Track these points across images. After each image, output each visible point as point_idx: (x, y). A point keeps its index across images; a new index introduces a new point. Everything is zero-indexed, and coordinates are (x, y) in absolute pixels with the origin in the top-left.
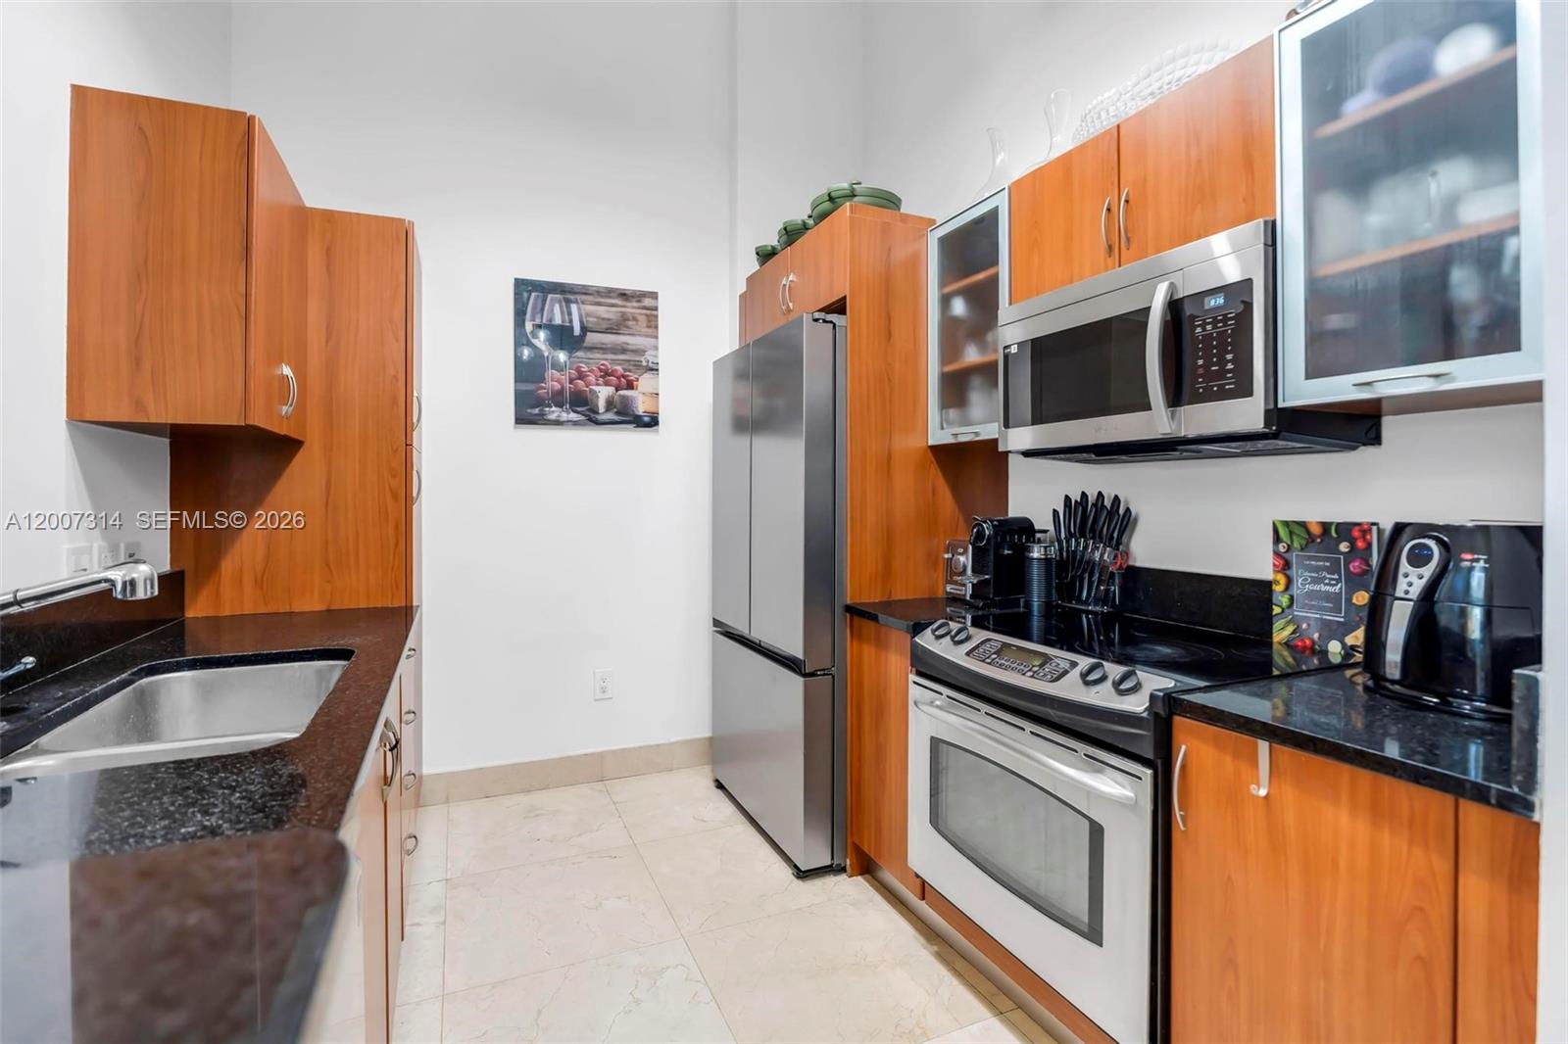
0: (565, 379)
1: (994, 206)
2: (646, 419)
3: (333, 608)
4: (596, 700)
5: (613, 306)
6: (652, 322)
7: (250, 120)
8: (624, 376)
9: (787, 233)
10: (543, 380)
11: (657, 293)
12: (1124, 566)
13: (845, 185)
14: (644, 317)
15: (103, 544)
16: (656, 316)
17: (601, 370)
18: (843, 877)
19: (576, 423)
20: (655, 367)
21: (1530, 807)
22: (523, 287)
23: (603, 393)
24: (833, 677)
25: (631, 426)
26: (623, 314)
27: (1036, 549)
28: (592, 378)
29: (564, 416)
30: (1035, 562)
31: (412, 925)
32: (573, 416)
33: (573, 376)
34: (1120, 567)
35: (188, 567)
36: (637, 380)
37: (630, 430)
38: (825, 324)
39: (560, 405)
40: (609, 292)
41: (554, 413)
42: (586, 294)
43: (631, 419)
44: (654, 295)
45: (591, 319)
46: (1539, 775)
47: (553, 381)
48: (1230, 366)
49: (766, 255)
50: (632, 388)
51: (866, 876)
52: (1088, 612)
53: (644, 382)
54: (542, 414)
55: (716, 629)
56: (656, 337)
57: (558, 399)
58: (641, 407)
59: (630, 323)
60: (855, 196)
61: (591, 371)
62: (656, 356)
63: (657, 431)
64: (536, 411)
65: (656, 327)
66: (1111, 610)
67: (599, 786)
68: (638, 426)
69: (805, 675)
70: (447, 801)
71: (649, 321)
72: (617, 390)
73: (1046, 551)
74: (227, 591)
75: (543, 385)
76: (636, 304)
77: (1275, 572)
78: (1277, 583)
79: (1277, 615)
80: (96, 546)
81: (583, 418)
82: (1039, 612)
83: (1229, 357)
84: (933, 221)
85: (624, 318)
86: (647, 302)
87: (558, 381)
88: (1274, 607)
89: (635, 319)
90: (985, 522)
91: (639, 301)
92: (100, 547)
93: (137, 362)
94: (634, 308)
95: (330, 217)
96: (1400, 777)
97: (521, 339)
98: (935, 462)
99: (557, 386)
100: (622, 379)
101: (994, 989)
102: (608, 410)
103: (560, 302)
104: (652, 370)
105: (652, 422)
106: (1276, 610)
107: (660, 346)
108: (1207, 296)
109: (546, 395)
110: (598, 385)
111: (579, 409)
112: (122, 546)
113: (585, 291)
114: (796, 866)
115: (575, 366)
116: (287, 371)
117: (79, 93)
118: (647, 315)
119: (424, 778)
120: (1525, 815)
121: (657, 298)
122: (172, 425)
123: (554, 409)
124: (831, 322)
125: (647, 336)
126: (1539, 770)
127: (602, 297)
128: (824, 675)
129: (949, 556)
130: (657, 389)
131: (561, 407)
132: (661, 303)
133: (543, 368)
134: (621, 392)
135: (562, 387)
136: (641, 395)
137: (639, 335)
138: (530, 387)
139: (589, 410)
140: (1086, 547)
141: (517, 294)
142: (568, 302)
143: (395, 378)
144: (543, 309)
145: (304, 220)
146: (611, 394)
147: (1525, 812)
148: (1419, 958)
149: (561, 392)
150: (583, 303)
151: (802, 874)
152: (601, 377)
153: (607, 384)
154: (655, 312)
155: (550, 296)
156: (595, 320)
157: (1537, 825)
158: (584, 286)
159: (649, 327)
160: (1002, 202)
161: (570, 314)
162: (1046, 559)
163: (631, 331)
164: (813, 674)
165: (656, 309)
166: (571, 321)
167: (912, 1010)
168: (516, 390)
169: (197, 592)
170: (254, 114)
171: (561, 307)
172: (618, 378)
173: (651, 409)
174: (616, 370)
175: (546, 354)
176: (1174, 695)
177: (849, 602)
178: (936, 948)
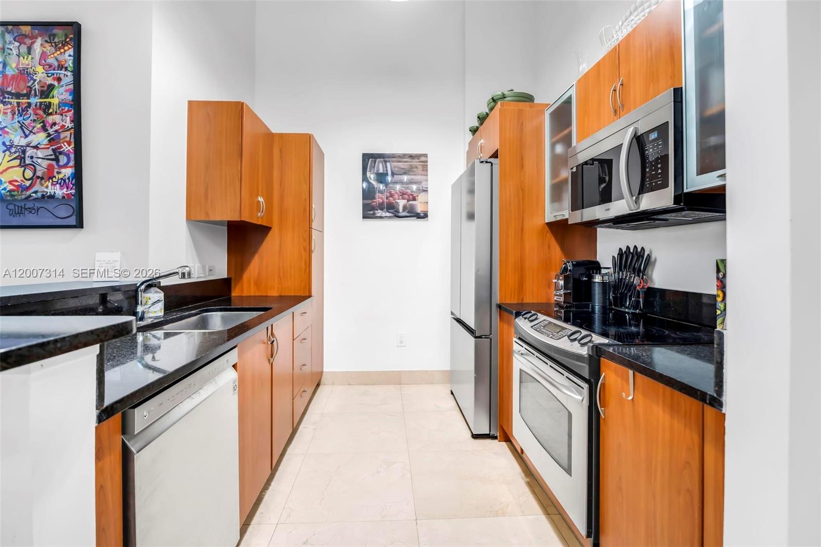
0: (384, 197)
1: (570, 94)
2: (422, 215)
3: (282, 295)
4: (398, 346)
5: (406, 162)
6: (425, 168)
7: (243, 104)
8: (412, 195)
9: (480, 119)
10: (374, 198)
11: (427, 154)
12: (646, 287)
13: (500, 93)
14: (421, 166)
15: (199, 265)
16: (427, 165)
17: (400, 192)
18: (496, 441)
19: (389, 217)
20: (426, 189)
21: (721, 405)
22: (367, 157)
23: (402, 203)
24: (491, 340)
25: (415, 218)
26: (411, 165)
27: (597, 277)
28: (396, 196)
29: (384, 214)
30: (597, 285)
31: (304, 427)
32: (388, 214)
33: (388, 196)
34: (643, 287)
35: (233, 276)
36: (418, 196)
37: (413, 220)
38: (487, 164)
39: (382, 209)
40: (404, 156)
41: (379, 213)
42: (393, 157)
43: (415, 214)
44: (426, 155)
45: (396, 169)
46: (724, 387)
47: (379, 198)
48: (660, 171)
49: (474, 131)
50: (415, 200)
51: (508, 443)
52: (628, 313)
53: (421, 197)
54: (374, 214)
55: (452, 316)
56: (427, 175)
57: (381, 207)
58: (419, 209)
59: (413, 169)
60: (505, 97)
61: (396, 193)
62: (427, 184)
63: (428, 220)
64: (372, 212)
65: (427, 171)
66: (640, 312)
67: (398, 386)
68: (418, 218)
69: (476, 337)
70: (333, 384)
71: (423, 168)
72: (408, 201)
73: (603, 278)
74: (245, 286)
75: (374, 200)
76: (417, 160)
77: (718, 289)
78: (718, 296)
79: (718, 315)
80: (196, 266)
81: (392, 215)
82: (599, 312)
83: (659, 166)
84: (548, 105)
85: (412, 167)
86: (423, 159)
87: (381, 198)
88: (717, 310)
89: (416, 167)
90: (569, 262)
91: (418, 159)
92: (198, 267)
93: (206, 198)
94: (417, 162)
95: (281, 136)
96: (675, 388)
97: (365, 178)
98: (549, 231)
99: (381, 201)
100: (411, 196)
101: (550, 504)
102: (404, 211)
103: (382, 162)
104: (424, 191)
105: (425, 216)
106: (718, 312)
107: (429, 180)
108: (650, 133)
109: (375, 205)
110: (399, 199)
111: (390, 211)
112: (207, 267)
113: (393, 156)
114: (472, 432)
115: (388, 191)
116: (261, 199)
117: (190, 103)
118: (422, 165)
119: (324, 374)
120: (719, 409)
121: (427, 157)
122: (228, 221)
123: (379, 211)
124: (490, 162)
125: (422, 175)
126: (724, 384)
127: (401, 158)
128: (486, 338)
129: (556, 281)
130: (428, 200)
131: (383, 210)
132: (429, 159)
133: (374, 193)
134: (410, 202)
135: (383, 202)
136: (419, 203)
137: (419, 175)
138: (369, 202)
139: (395, 211)
140: (630, 277)
141: (364, 160)
142: (386, 162)
143: (305, 200)
144: (374, 167)
145: (270, 138)
146: (405, 203)
147: (718, 407)
148: (688, 490)
149: (383, 203)
150: (392, 162)
151: (476, 437)
152: (401, 195)
153: (403, 199)
154: (426, 164)
155: (378, 160)
156: (398, 169)
157: (724, 414)
158: (393, 154)
159: (423, 171)
160: (573, 92)
161: (386, 167)
162: (603, 283)
163: (415, 173)
164: (480, 337)
165: (427, 162)
166: (387, 171)
167: (502, 503)
168: (363, 203)
169: (236, 286)
170: (244, 101)
171: (382, 164)
172: (409, 196)
173: (424, 210)
174: (407, 192)
175: (376, 186)
176: (599, 346)
177: (499, 302)
178: (528, 480)
